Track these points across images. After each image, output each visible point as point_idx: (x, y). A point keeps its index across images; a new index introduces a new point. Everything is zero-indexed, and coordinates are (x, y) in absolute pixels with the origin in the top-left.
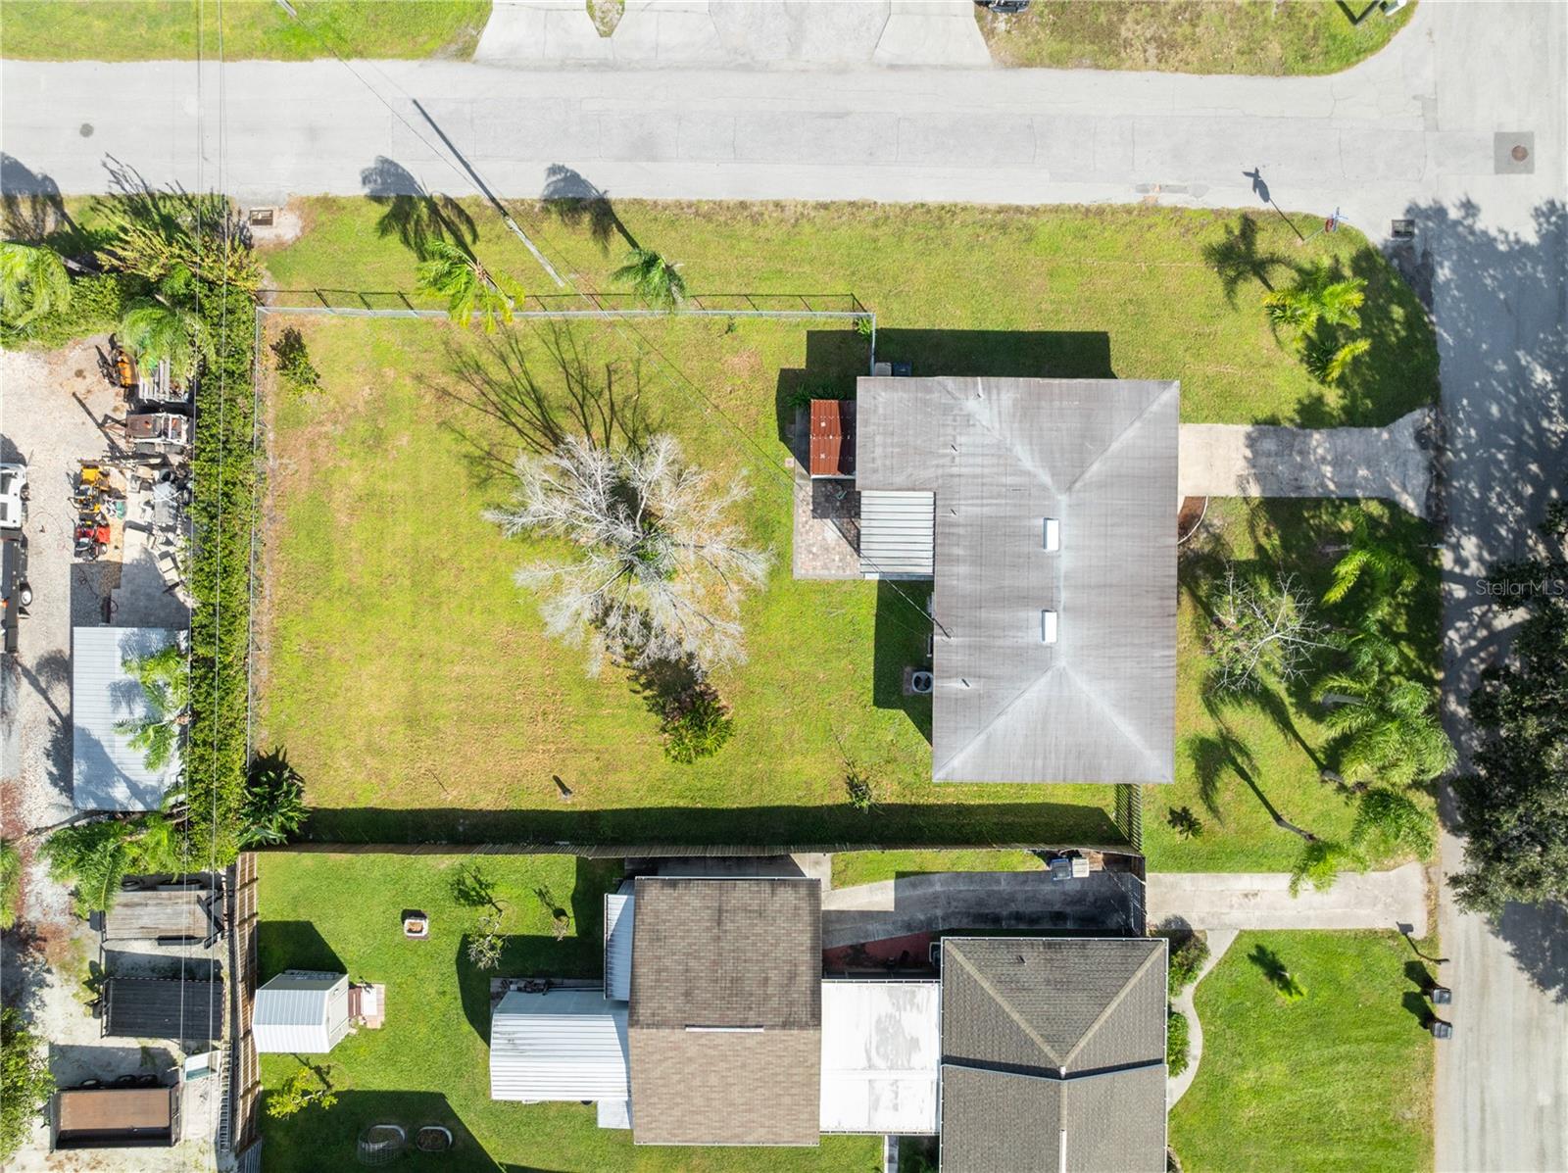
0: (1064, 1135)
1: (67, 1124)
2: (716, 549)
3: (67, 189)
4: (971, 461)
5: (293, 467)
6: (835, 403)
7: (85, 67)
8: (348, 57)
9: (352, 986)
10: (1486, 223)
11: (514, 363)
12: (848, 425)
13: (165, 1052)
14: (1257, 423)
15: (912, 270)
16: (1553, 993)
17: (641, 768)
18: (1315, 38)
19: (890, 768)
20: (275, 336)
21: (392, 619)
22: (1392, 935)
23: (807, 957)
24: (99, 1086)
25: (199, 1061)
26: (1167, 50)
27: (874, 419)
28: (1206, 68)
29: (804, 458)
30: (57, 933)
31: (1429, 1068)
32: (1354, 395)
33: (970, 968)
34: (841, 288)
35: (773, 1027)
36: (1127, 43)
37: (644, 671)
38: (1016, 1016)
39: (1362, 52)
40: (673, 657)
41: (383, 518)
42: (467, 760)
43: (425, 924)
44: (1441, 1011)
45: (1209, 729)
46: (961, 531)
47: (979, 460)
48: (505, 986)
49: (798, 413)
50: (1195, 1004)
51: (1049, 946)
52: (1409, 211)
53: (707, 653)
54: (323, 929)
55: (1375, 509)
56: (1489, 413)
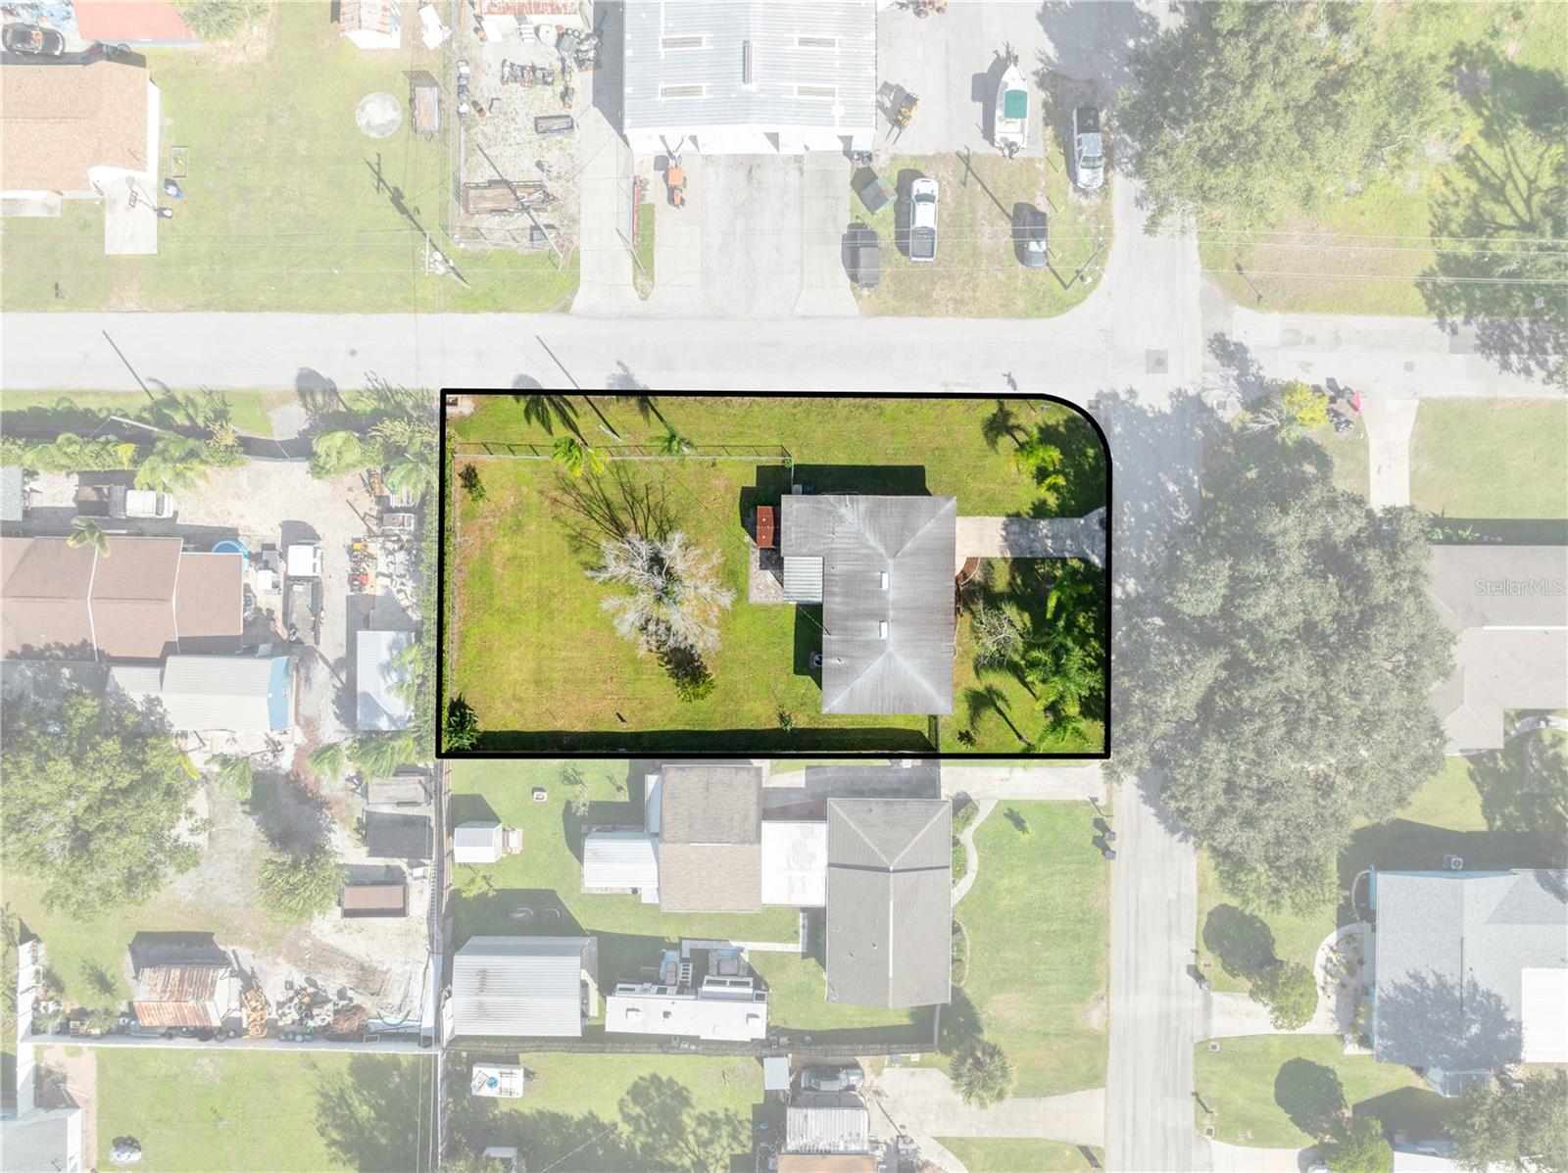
0: (892, 903)
1: (348, 905)
2: (705, 590)
3: (340, 386)
4: (842, 541)
5: (471, 542)
6: (770, 508)
7: (352, 318)
8: (500, 311)
9: (504, 830)
10: (1141, 402)
11: (594, 484)
12: (777, 520)
13: (399, 868)
14: (1008, 516)
15: (815, 431)
16: (1177, 836)
17: (665, 708)
18: (1044, 297)
19: (802, 708)
20: (461, 469)
21: (527, 625)
22: (1086, 804)
23: (754, 807)
24: (363, 884)
25: (418, 872)
26: (959, 306)
27: (790, 518)
28: (983, 314)
29: (754, 537)
30: (338, 801)
31: (1107, 878)
32: (1064, 498)
33: (842, 814)
34: (775, 441)
35: (736, 843)
36: (937, 302)
37: (666, 654)
38: (866, 840)
39: (1070, 306)
40: (682, 646)
41: (522, 570)
42: (569, 704)
43: (545, 794)
44: (1113, 845)
45: (979, 687)
46: (837, 578)
47: (847, 540)
48: (590, 829)
49: (752, 511)
50: (974, 841)
51: (886, 803)
52: (1097, 395)
53: (700, 645)
54: (487, 798)
55: (1075, 563)
56: (1142, 509)
